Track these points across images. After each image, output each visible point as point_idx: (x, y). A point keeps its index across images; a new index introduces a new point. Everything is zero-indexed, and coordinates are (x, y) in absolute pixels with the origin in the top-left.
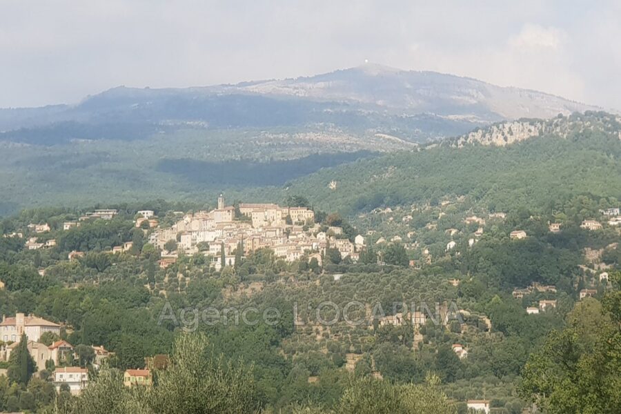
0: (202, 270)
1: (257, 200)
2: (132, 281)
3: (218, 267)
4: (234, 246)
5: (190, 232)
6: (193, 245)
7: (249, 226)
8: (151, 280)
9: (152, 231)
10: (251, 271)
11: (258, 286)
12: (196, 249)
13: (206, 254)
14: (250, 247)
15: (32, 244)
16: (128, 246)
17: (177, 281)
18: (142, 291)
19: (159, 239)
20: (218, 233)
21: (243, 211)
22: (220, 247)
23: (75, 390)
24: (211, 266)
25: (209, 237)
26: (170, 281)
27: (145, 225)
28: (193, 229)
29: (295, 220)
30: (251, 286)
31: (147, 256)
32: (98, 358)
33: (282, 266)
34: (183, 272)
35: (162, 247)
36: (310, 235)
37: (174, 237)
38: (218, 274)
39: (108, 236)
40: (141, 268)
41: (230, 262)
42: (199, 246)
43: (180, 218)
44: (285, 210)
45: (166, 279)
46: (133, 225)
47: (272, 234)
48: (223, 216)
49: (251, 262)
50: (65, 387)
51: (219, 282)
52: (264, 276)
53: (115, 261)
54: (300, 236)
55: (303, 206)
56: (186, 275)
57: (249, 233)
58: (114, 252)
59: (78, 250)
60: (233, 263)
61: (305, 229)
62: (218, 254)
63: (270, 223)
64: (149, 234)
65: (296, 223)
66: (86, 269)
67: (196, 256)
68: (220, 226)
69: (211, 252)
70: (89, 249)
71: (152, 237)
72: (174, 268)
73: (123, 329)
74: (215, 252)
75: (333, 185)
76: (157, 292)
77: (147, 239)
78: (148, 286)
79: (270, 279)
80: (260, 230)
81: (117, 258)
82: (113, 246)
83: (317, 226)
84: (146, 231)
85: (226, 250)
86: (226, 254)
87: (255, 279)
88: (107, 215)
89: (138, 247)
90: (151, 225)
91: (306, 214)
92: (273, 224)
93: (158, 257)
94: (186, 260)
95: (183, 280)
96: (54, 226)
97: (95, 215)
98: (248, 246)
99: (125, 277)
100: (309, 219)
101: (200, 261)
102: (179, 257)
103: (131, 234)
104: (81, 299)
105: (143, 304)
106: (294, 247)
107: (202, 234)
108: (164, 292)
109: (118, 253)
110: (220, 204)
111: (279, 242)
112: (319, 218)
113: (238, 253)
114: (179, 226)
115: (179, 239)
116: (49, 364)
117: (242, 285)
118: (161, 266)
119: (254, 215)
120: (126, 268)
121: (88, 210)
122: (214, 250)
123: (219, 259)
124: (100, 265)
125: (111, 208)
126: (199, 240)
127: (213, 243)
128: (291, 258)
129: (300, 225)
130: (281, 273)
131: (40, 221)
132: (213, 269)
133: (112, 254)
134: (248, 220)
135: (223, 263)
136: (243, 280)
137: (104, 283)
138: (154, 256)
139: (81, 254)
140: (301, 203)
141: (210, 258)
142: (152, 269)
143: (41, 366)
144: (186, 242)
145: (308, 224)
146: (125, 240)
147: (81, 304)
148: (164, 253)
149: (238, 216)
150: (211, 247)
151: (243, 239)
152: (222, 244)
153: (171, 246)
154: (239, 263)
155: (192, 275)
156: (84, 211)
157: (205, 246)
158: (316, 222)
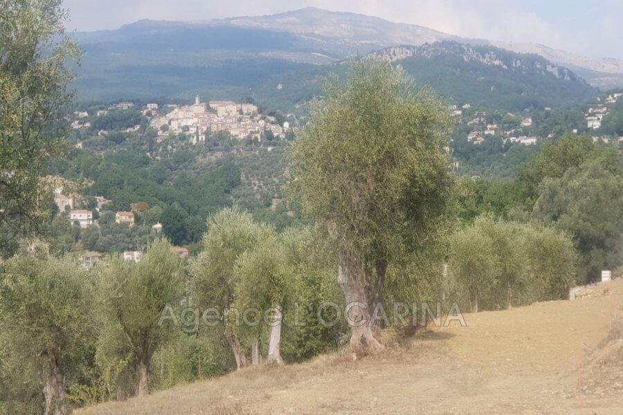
0: (184, 144)
1: (220, 98)
2: (138, 150)
3: (194, 142)
4: (205, 129)
5: (177, 119)
6: (179, 127)
7: (215, 115)
8: (151, 150)
9: (153, 117)
10: (216, 145)
11: (219, 155)
12: (181, 131)
13: (187, 133)
14: (216, 129)
15: (76, 125)
16: (138, 127)
17: (167, 151)
18: (144, 157)
19: (156, 123)
20: (195, 120)
21: (211, 105)
22: (195, 129)
23: (84, 224)
24: (190, 141)
25: (190, 123)
26: (163, 151)
27: (149, 114)
28: (179, 117)
29: (245, 112)
30: (215, 154)
31: (149, 135)
32: (100, 204)
33: (235, 141)
34: (172, 145)
35: (159, 129)
36: (254, 121)
37: (167, 123)
38: (194, 147)
39: (125, 120)
40: (145, 142)
41: (202, 139)
42: (183, 128)
43: (172, 109)
44: (239, 106)
45: (160, 150)
46: (141, 114)
47: (230, 121)
48: (198, 108)
49: (215, 139)
50: (77, 222)
51: (195, 151)
52: (223, 148)
53: (128, 137)
54: (248, 122)
55: (250, 103)
56: (174, 147)
57: (215, 120)
58: (128, 131)
59: (105, 130)
60: (204, 139)
61: (252, 118)
62: (195, 133)
63: (229, 114)
64: (151, 120)
65: (246, 114)
66: (109, 142)
67: (180, 134)
68: (197, 116)
69: (190, 132)
70: (112, 129)
71: (153, 122)
72: (166, 142)
73: (125, 183)
74: (193, 132)
75: (280, 87)
76: (154, 158)
77: (149, 123)
78: (148, 154)
79: (227, 150)
80: (223, 118)
81: (129, 135)
82: (127, 127)
83: (259, 116)
84: (149, 118)
85: (200, 131)
86: (200, 133)
87: (218, 150)
88: (125, 106)
89: (144, 128)
90: (153, 114)
91: (253, 108)
92: (231, 115)
93: (156, 135)
94: (174, 137)
95: (172, 150)
96: (91, 113)
97: (119, 106)
98: (214, 128)
99: (134, 148)
100: (254, 112)
101: (183, 137)
102: (170, 135)
103: (140, 120)
104: (99, 163)
105: (145, 165)
106: (243, 129)
107: (185, 120)
108: (159, 158)
109: (130, 132)
110: (197, 101)
111: (234, 126)
112: (260, 111)
113: (207, 133)
114: (170, 115)
115: (170, 123)
116: (67, 208)
117: (209, 154)
118: (158, 141)
119: (219, 109)
120: (135, 142)
121: (114, 103)
122: (192, 131)
123: (195, 137)
124: (119, 140)
125: (129, 101)
126: (183, 124)
127: (192, 126)
128: (242, 136)
129: (249, 115)
130: (235, 146)
131: (82, 110)
132: (191, 143)
133: (126, 133)
134: (215, 112)
135: (198, 139)
136: (210, 150)
137: (120, 151)
138: (154, 134)
139: (106, 133)
140: (250, 101)
141: (190, 136)
142: (152, 143)
143: (62, 209)
144: (174, 125)
145: (254, 114)
146: (136, 123)
147: (99, 167)
148: (160, 133)
149: (209, 109)
150: (191, 129)
151: (211, 124)
152: (197, 127)
153: (165, 128)
154: (207, 140)
155: (177, 148)
156: (112, 104)
157: (186, 128)
158: (259, 113)
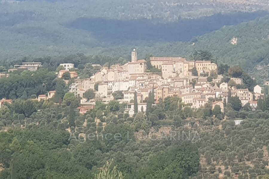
0: (117, 116)
1: (164, 54)
2: (55, 125)
3: (131, 113)
4: (146, 95)
5: (107, 82)
6: (109, 94)
7: (159, 77)
8: (72, 125)
9: (72, 81)
10: (161, 117)
11: (167, 130)
12: (112, 98)
13: (121, 102)
14: (160, 95)
16: (51, 95)
17: (94, 125)
18: (64, 134)
19: (78, 88)
20: (132, 83)
21: (153, 63)
22: (133, 95)
24: (125, 113)
25: (123, 87)
26: (88, 126)
27: (66, 76)
28: (109, 79)
29: (200, 71)
30: (160, 130)
31: (68, 103)
33: (188, 112)
34: (100, 117)
35: (81, 96)
36: (213, 85)
37: (92, 87)
38: (132, 120)
39: (34, 85)
40: (63, 114)
41: (142, 109)
42: (114, 95)
43: (98, 70)
44: (192, 63)
45: (85, 124)
46: (56, 76)
47: (180, 84)
48: (136, 68)
49: (161, 109)
51: (133, 126)
52: (172, 121)
53: (40, 107)
54: (205, 86)
55: (207, 59)
56: (103, 121)
57: (159, 84)
58: (39, 99)
59: (8, 98)
60: (145, 109)
61: (209, 80)
62: (131, 101)
63: (178, 75)
64: (70, 84)
65: (201, 75)
66: (14, 115)
67: (111, 103)
68: (134, 77)
69: (125, 100)
70: (17, 97)
71: (73, 87)
72: (92, 114)
74: (129, 100)
75: (234, 42)
76: (77, 135)
77: (68, 89)
78: (69, 130)
79: (178, 124)
80: (169, 80)
81: (41, 105)
82: (38, 94)
83: (220, 77)
84: (67, 82)
85: (139, 98)
86: (139, 101)
87: (164, 124)
88: (33, 67)
89: (60, 95)
90: (72, 76)
91: (211, 67)
92: (181, 76)
93: (78, 105)
94: (103, 107)
95: (100, 124)
98: (158, 95)
99: (49, 122)
100: (212, 71)
101: (115, 108)
102: (97, 103)
103: (54, 84)
106: (199, 96)
107: (117, 84)
109: (42, 101)
110: (134, 57)
111: (186, 91)
112: (222, 70)
113: (149, 101)
114: (97, 77)
115: (96, 88)
117: (153, 129)
118: (81, 112)
119: (164, 67)
120: (49, 114)
122: (128, 98)
123: (132, 106)
124: (27, 112)
126: (115, 89)
127: (127, 92)
128: (197, 105)
129: (205, 75)
130: (188, 119)
132: (127, 115)
133: (37, 102)
134: (158, 72)
135: (136, 110)
136: (154, 125)
137: (30, 127)
138: (74, 103)
139: (9, 102)
140: (206, 56)
141: (125, 105)
142: (73, 115)
144: (102, 91)
145: (212, 75)
146: (50, 89)
148: (83, 101)
149: (150, 69)
150: (125, 95)
151: (153, 88)
152: (135, 93)
153: (89, 95)
154: (150, 110)
157: (119, 95)
158: (219, 74)
